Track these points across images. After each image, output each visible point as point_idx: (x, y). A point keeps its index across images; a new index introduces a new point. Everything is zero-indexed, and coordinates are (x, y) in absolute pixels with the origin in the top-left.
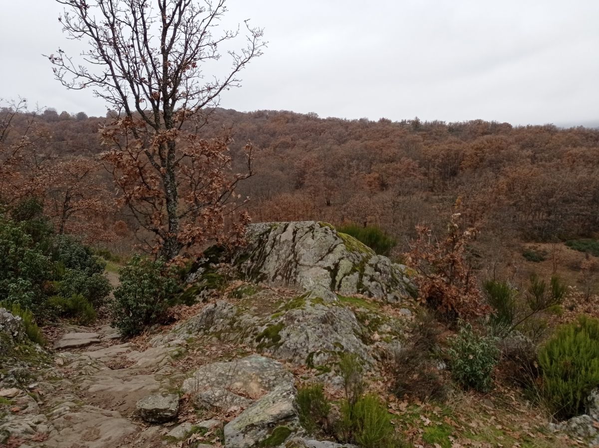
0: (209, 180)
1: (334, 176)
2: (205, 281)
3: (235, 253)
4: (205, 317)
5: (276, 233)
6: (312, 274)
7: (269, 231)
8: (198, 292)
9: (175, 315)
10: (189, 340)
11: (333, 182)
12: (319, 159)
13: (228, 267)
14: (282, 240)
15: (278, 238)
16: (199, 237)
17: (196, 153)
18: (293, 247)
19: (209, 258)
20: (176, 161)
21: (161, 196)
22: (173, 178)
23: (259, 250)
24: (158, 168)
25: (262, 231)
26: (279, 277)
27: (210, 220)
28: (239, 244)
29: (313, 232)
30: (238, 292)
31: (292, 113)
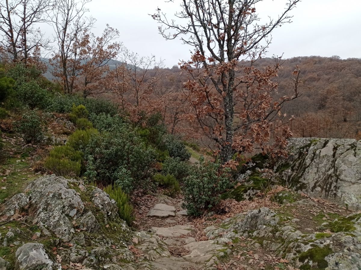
0: (259, 102)
1: (351, 100)
2: (252, 182)
3: (277, 161)
4: (250, 220)
5: (316, 148)
6: (354, 191)
7: (309, 145)
8: (245, 191)
9: (227, 208)
10: (235, 240)
11: (350, 104)
12: (339, 88)
13: (271, 173)
14: (322, 155)
15: (318, 152)
16: (248, 147)
17: (250, 80)
18: (334, 162)
19: (256, 163)
20: (234, 86)
21: (221, 113)
22: (231, 100)
23: (299, 161)
24: (221, 92)
25: (303, 145)
26: (319, 189)
27: (258, 134)
28: (281, 154)
29: (355, 150)
30: (279, 197)
31: (319, 57)
